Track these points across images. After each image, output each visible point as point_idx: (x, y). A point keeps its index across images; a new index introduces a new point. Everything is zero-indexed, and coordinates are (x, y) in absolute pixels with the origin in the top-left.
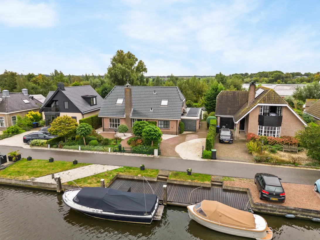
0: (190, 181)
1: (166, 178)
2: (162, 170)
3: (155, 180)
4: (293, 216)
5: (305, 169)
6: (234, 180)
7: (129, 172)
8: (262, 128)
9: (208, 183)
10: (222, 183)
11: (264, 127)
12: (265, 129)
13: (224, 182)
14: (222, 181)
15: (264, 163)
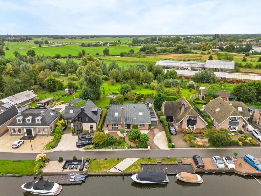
0: (170, 162)
1: (160, 162)
2: (157, 158)
3: (157, 163)
4: (207, 172)
5: (208, 149)
6: (185, 159)
7: (145, 161)
8: (188, 126)
9: (177, 162)
10: (181, 161)
11: (189, 125)
12: (190, 126)
13: (182, 161)
14: (181, 160)
15: (193, 148)
